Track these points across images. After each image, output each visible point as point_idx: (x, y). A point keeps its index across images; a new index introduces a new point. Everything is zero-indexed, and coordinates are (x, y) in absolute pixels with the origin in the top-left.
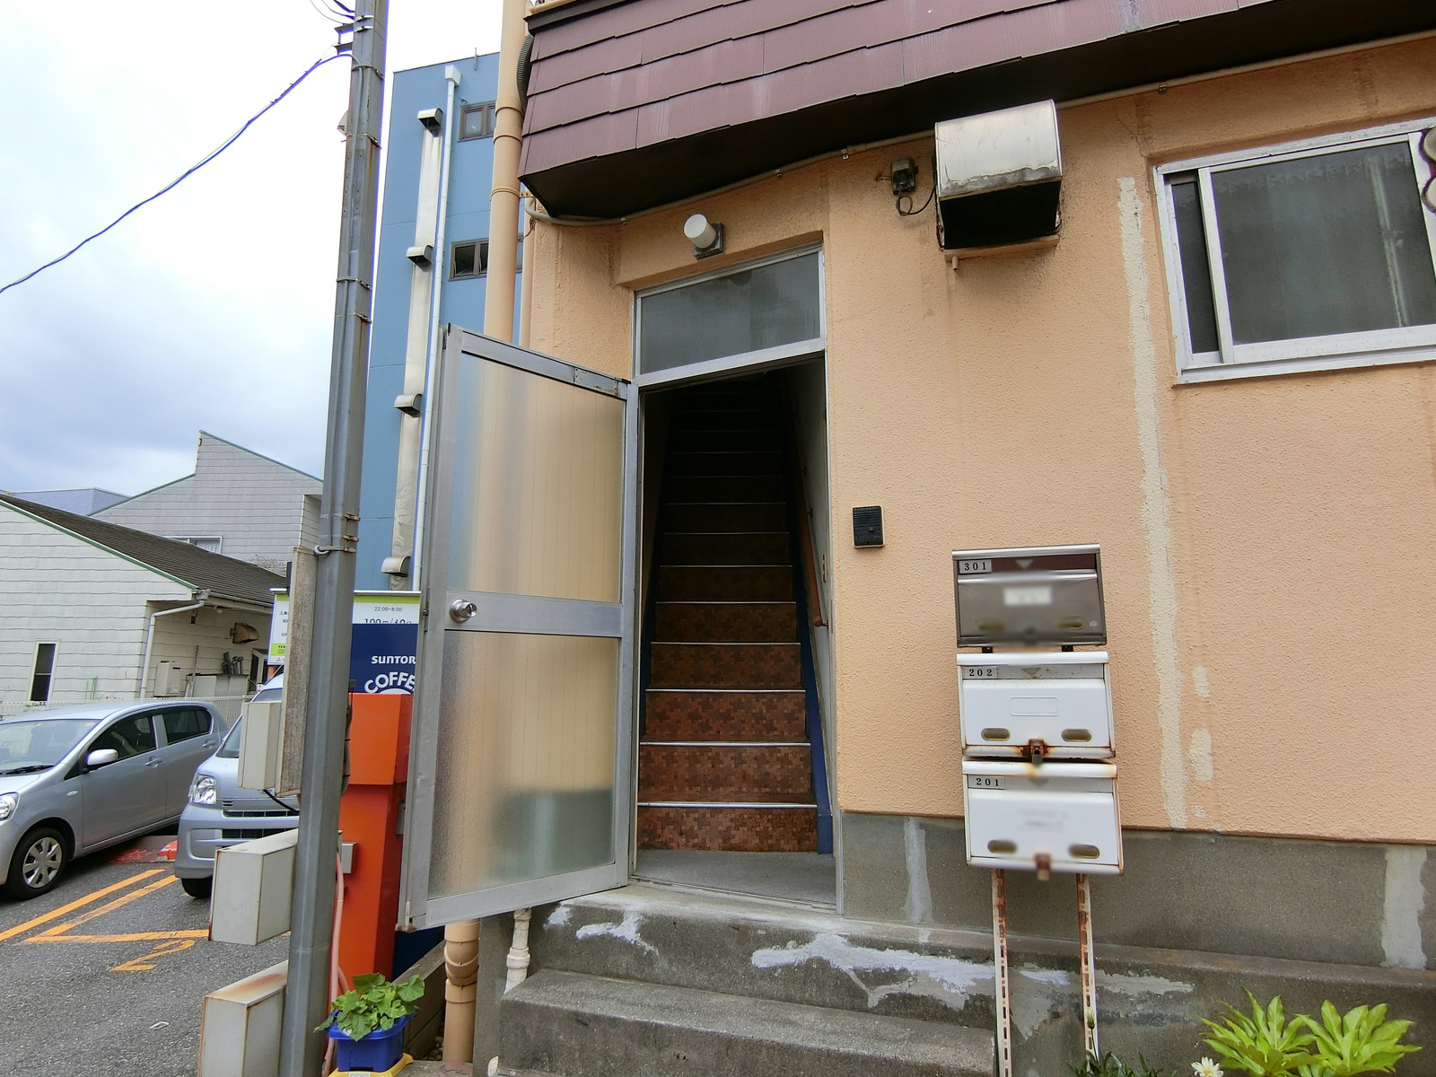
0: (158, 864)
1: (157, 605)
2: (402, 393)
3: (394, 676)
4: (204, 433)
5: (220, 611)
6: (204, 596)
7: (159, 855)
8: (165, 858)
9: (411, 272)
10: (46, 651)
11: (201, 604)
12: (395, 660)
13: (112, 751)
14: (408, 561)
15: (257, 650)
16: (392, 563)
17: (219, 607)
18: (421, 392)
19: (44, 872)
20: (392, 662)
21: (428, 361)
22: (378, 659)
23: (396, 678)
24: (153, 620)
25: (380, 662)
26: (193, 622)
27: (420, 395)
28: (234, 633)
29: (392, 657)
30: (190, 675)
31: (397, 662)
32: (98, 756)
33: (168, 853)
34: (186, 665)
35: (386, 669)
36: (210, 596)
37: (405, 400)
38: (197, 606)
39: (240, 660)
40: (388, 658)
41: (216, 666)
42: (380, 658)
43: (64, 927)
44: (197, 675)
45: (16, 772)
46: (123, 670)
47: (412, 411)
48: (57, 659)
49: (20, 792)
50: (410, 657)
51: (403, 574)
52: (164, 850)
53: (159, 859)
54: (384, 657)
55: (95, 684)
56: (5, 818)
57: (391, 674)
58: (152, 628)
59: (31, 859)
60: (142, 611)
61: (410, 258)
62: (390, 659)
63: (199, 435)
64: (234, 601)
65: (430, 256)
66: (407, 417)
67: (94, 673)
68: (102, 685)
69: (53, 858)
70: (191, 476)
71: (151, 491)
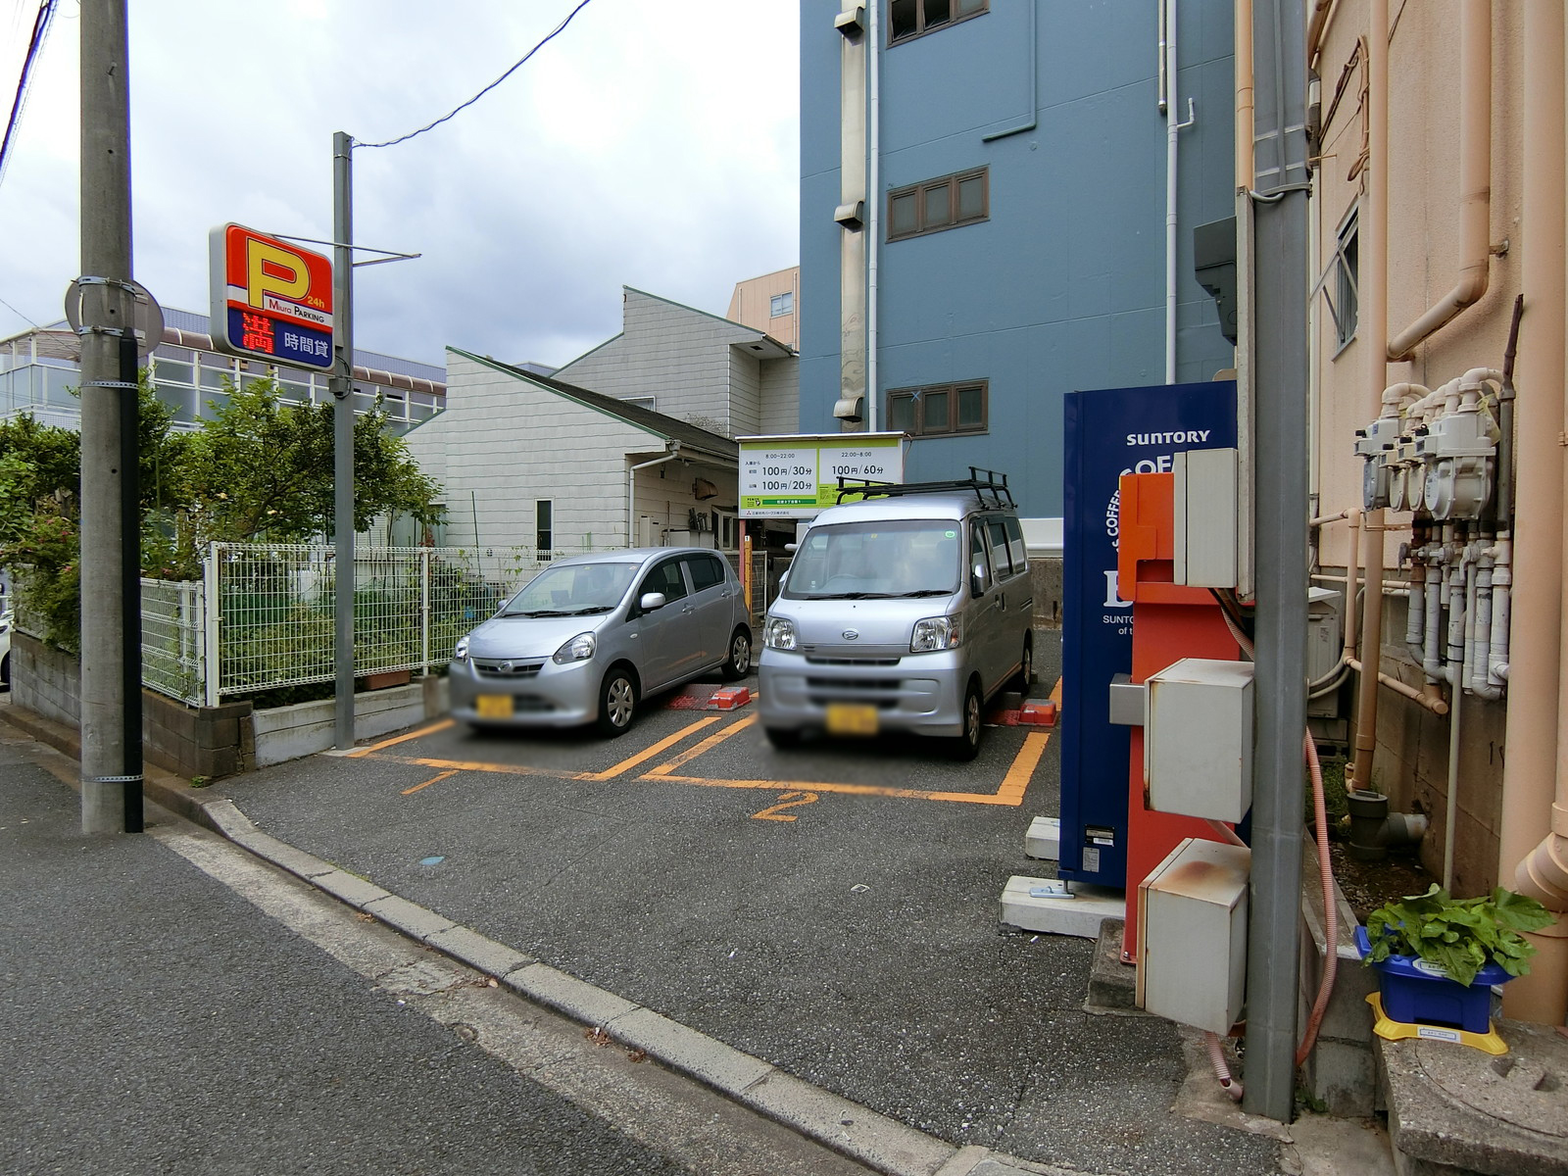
0: (711, 712)
1: (634, 458)
2: (840, 203)
3: (1164, 462)
4: (626, 288)
5: (687, 464)
6: (677, 447)
7: (709, 703)
8: (716, 706)
9: (840, 47)
10: (544, 508)
11: (675, 454)
12: (1164, 438)
13: (658, 595)
14: (862, 402)
15: (716, 506)
16: (845, 406)
17: (687, 460)
18: (862, 199)
19: (623, 712)
20: (1160, 442)
21: (868, 158)
22: (1136, 438)
23: (1169, 465)
24: (632, 473)
25: (1140, 443)
26: (662, 477)
27: (861, 203)
28: (696, 490)
29: (1159, 435)
30: (666, 531)
31: (1168, 441)
32: (649, 599)
33: (718, 701)
34: (662, 520)
35: (1152, 452)
36: (681, 447)
37: (845, 211)
38: (671, 457)
39: (705, 516)
40: (1153, 435)
41: (683, 522)
42: (1140, 436)
43: (666, 768)
44: (672, 530)
45: (583, 613)
46: (612, 525)
47: (853, 224)
48: (555, 516)
49: (596, 631)
50: (1189, 433)
51: (857, 418)
52: (713, 698)
53: (709, 707)
54: (1146, 436)
55: (589, 540)
56: (588, 657)
57: (1160, 459)
58: (632, 482)
59: (613, 699)
60: (622, 464)
61: (839, 28)
62: (1156, 438)
63: (622, 291)
64: (699, 452)
65: (862, 21)
66: (847, 232)
67: (588, 528)
68: (595, 539)
69: (627, 700)
70: (620, 335)
71: (586, 355)
